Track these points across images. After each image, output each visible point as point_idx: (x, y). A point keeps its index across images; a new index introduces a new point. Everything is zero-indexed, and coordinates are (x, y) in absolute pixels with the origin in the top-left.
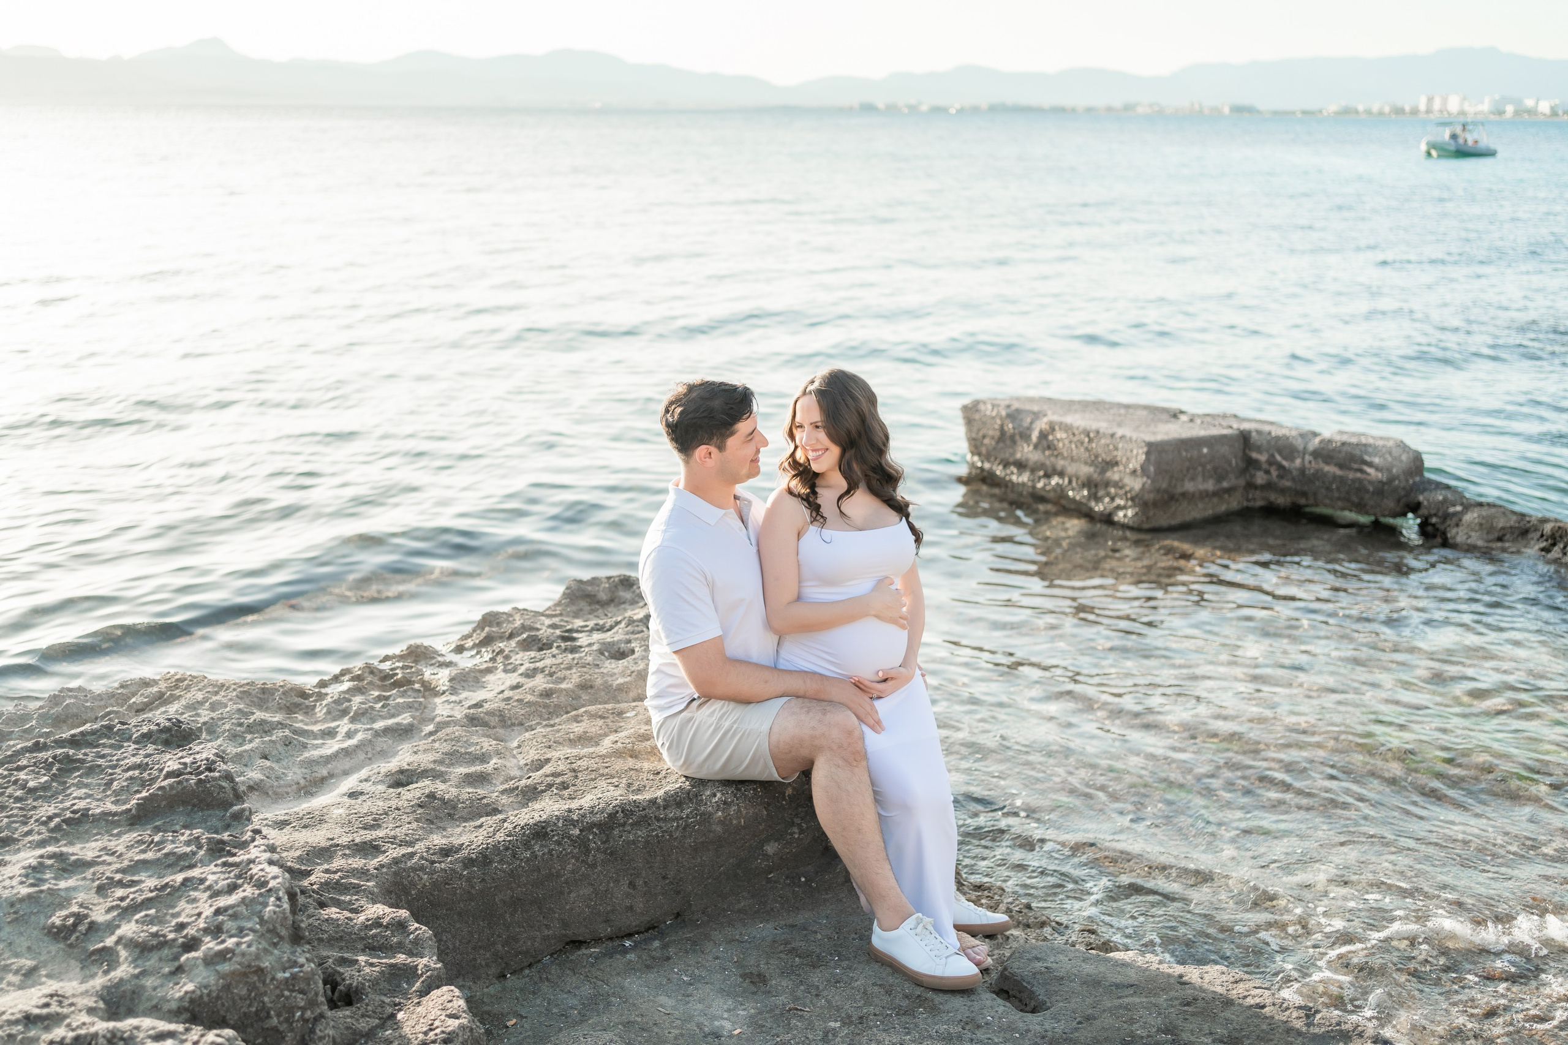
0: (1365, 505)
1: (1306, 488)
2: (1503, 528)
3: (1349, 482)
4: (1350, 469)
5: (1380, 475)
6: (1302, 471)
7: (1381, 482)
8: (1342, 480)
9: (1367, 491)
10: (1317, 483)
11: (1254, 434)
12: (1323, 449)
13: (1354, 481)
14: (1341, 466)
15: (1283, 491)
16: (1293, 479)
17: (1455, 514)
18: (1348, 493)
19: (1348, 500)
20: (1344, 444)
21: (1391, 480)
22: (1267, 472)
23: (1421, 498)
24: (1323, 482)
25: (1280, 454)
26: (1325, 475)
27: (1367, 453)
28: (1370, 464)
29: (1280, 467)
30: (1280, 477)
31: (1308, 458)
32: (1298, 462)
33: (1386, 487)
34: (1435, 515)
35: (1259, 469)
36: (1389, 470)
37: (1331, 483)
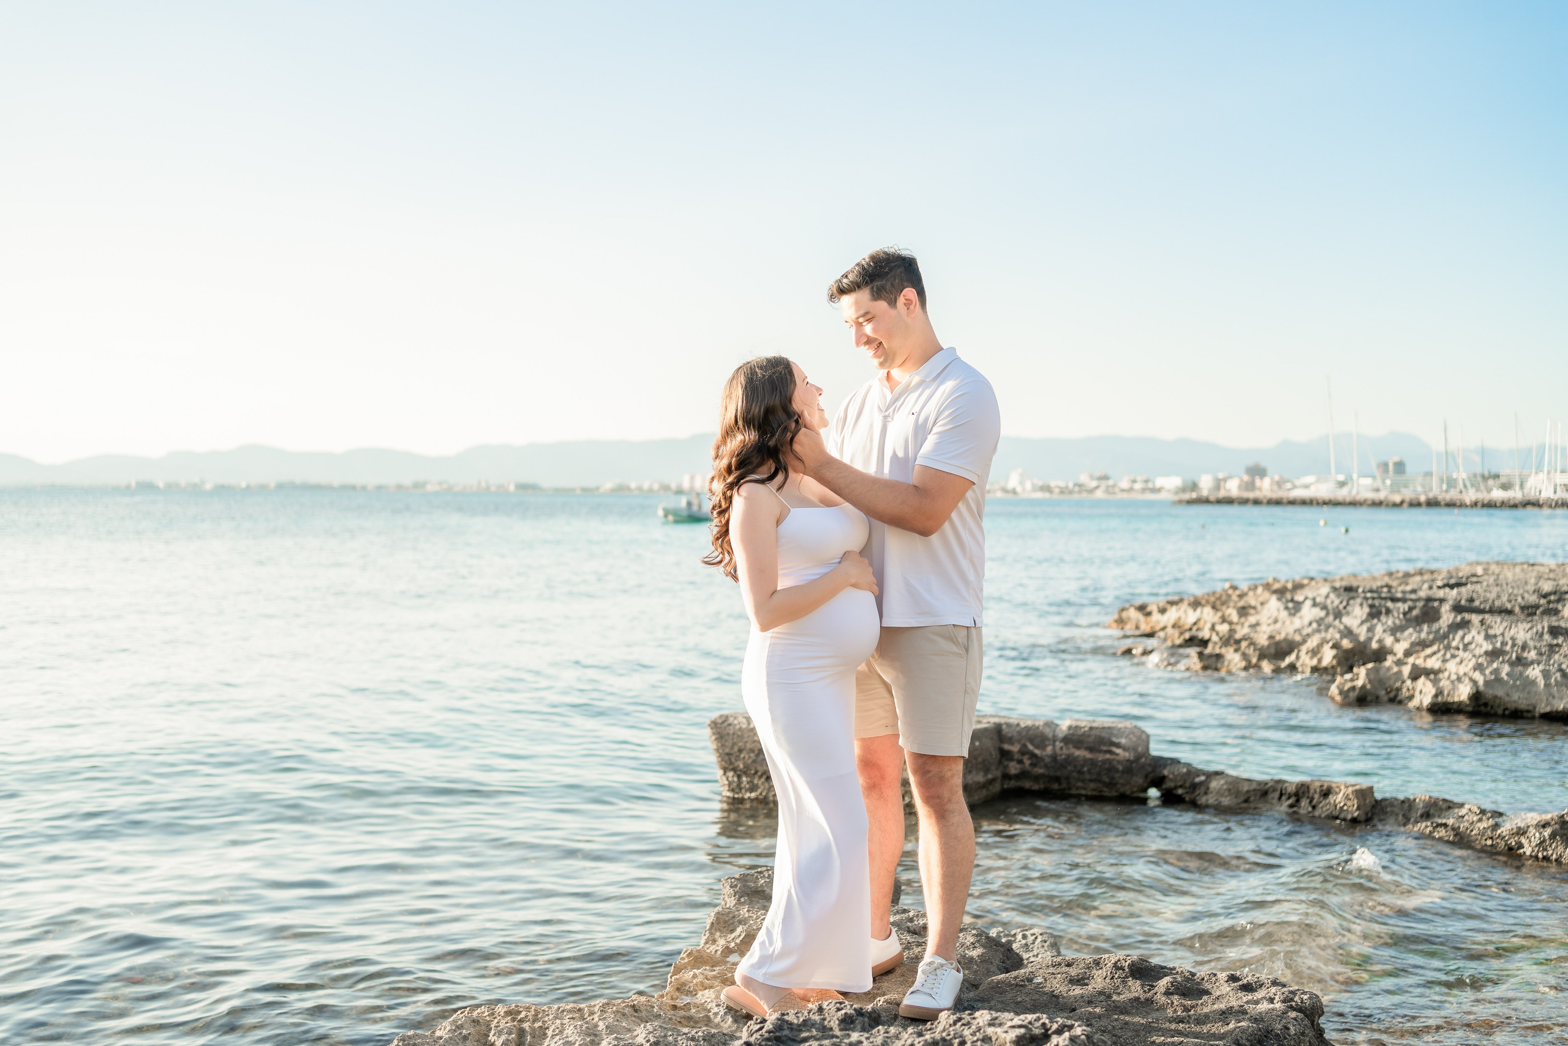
0: (1116, 784)
1: (1058, 774)
2: (1248, 792)
3: (1100, 764)
4: (1100, 751)
5: (1127, 754)
6: (1054, 757)
7: (1128, 760)
8: (1093, 763)
9: (1117, 771)
10: (1069, 768)
11: (1004, 727)
12: (1073, 735)
13: (1104, 762)
14: (1091, 749)
15: (1037, 778)
16: (1046, 766)
17: (1201, 783)
18: (1099, 774)
19: (1100, 781)
20: (1091, 728)
21: (1138, 758)
22: (1020, 762)
23: (1166, 772)
24: (1075, 766)
25: (1032, 744)
26: (1076, 759)
27: (1112, 734)
28: (1118, 745)
29: (1033, 755)
30: (1033, 765)
31: (1058, 744)
32: (1049, 749)
33: (1134, 765)
34: (1181, 786)
35: (1012, 759)
36: (1135, 749)
37: (1083, 766)
